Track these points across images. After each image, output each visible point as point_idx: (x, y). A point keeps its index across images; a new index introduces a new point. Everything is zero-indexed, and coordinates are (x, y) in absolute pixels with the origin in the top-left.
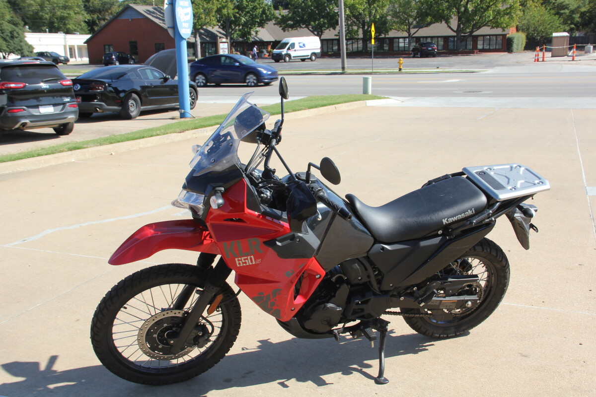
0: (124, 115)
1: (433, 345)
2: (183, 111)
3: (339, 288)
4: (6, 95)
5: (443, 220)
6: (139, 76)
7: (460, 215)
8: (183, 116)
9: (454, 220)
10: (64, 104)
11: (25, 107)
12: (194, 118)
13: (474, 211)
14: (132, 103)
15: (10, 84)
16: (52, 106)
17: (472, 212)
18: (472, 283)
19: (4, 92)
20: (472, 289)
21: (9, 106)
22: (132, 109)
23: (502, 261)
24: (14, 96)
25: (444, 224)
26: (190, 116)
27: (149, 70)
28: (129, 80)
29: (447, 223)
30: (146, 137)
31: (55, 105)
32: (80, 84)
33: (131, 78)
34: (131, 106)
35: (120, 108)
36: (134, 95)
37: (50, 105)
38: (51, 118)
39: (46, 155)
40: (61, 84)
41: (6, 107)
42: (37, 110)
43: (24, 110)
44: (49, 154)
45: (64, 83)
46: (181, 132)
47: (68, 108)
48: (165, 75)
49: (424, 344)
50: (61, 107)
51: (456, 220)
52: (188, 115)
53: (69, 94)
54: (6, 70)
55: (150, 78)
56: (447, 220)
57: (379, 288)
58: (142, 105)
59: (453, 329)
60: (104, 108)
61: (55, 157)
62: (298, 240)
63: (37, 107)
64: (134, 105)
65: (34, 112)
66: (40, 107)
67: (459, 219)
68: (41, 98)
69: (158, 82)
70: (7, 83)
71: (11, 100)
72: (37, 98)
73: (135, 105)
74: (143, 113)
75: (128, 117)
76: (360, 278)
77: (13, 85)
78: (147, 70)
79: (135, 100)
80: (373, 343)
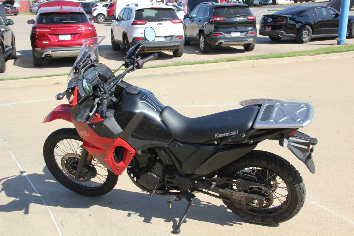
0: (298, 40)
1: (241, 224)
2: (339, 39)
3: (156, 164)
4: (214, 25)
5: (215, 134)
6: (315, 13)
7: (227, 133)
8: (339, 43)
9: (223, 136)
10: (247, 31)
11: (223, 33)
12: (347, 45)
13: (237, 132)
14: (305, 32)
15: (216, 18)
16: (239, 32)
17: (236, 133)
18: (261, 187)
19: (214, 23)
20: (262, 191)
21: (214, 32)
22: (304, 36)
23: (288, 177)
24: (218, 26)
25: (216, 137)
26: (344, 43)
27: (325, 9)
28: (307, 16)
29: (218, 137)
30: (285, 57)
31: (241, 32)
32: (272, 18)
33: (308, 14)
34: (305, 34)
35: (296, 35)
36: (308, 27)
37: (238, 32)
38: (237, 40)
39: (212, 63)
40: (248, 19)
41: (213, 32)
42: (229, 34)
43: (222, 34)
44: (215, 62)
45: (249, 18)
46: (312, 55)
47: (249, 34)
48: (337, 12)
49: (236, 222)
50: (245, 33)
51: (224, 136)
52: (343, 43)
53: (252, 25)
54: (216, 9)
55: (324, 14)
56: (218, 135)
57: (182, 171)
58: (313, 34)
59: (260, 219)
60: (284, 35)
61: (216, 65)
62: (104, 126)
63: (230, 32)
64: (306, 34)
65: (227, 36)
66: (232, 33)
67: (226, 135)
68: (238, 27)
69: (331, 17)
70: (215, 18)
71: (216, 28)
72: (236, 27)
73: (308, 34)
74: (313, 40)
75: (301, 42)
76: (167, 161)
77: (218, 19)
78: (322, 9)
79: (308, 30)
80: (171, 205)
